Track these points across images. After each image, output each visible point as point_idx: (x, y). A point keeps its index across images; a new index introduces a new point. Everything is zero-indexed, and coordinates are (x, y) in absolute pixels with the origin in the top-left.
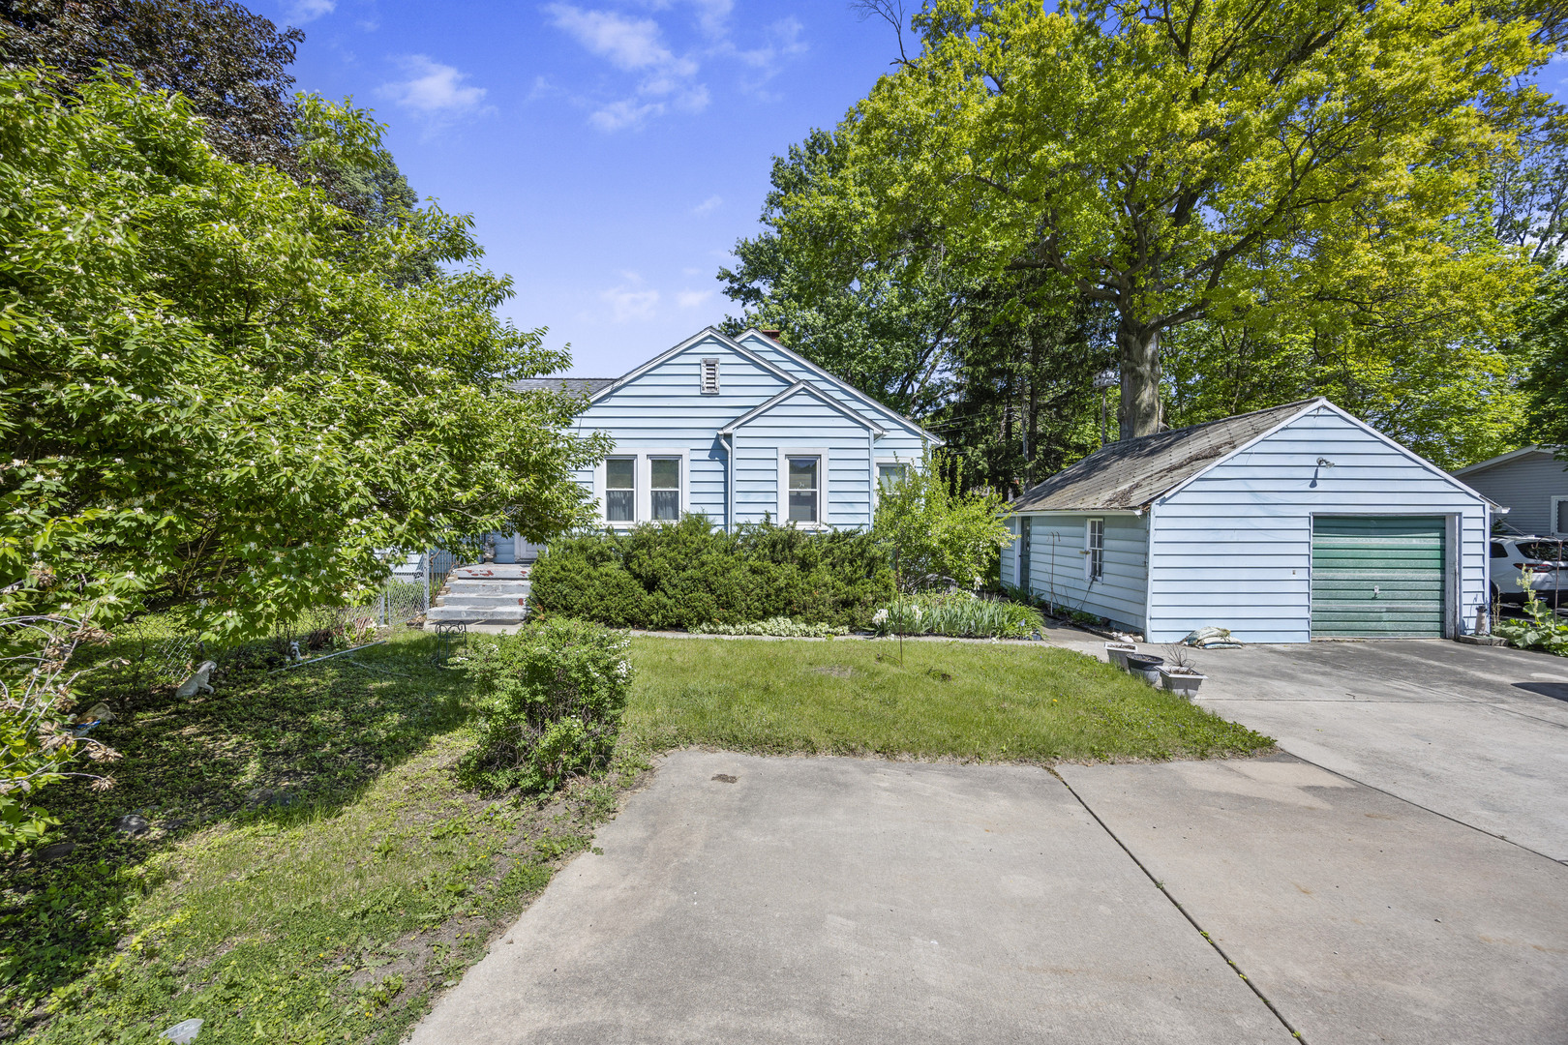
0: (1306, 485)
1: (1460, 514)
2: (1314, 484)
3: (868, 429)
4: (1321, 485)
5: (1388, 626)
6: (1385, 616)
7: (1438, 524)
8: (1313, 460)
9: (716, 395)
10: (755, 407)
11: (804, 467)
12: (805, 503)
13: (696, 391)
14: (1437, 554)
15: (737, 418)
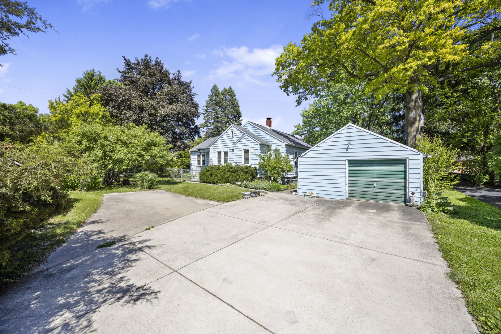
0: (344, 151)
1: (408, 158)
2: (347, 150)
3: (258, 142)
4: (349, 150)
5: (380, 197)
6: (379, 194)
7: (403, 162)
8: (347, 143)
9: (233, 138)
10: (238, 140)
11: (247, 152)
12: (247, 160)
13: (230, 137)
14: (403, 173)
15: (235, 143)
